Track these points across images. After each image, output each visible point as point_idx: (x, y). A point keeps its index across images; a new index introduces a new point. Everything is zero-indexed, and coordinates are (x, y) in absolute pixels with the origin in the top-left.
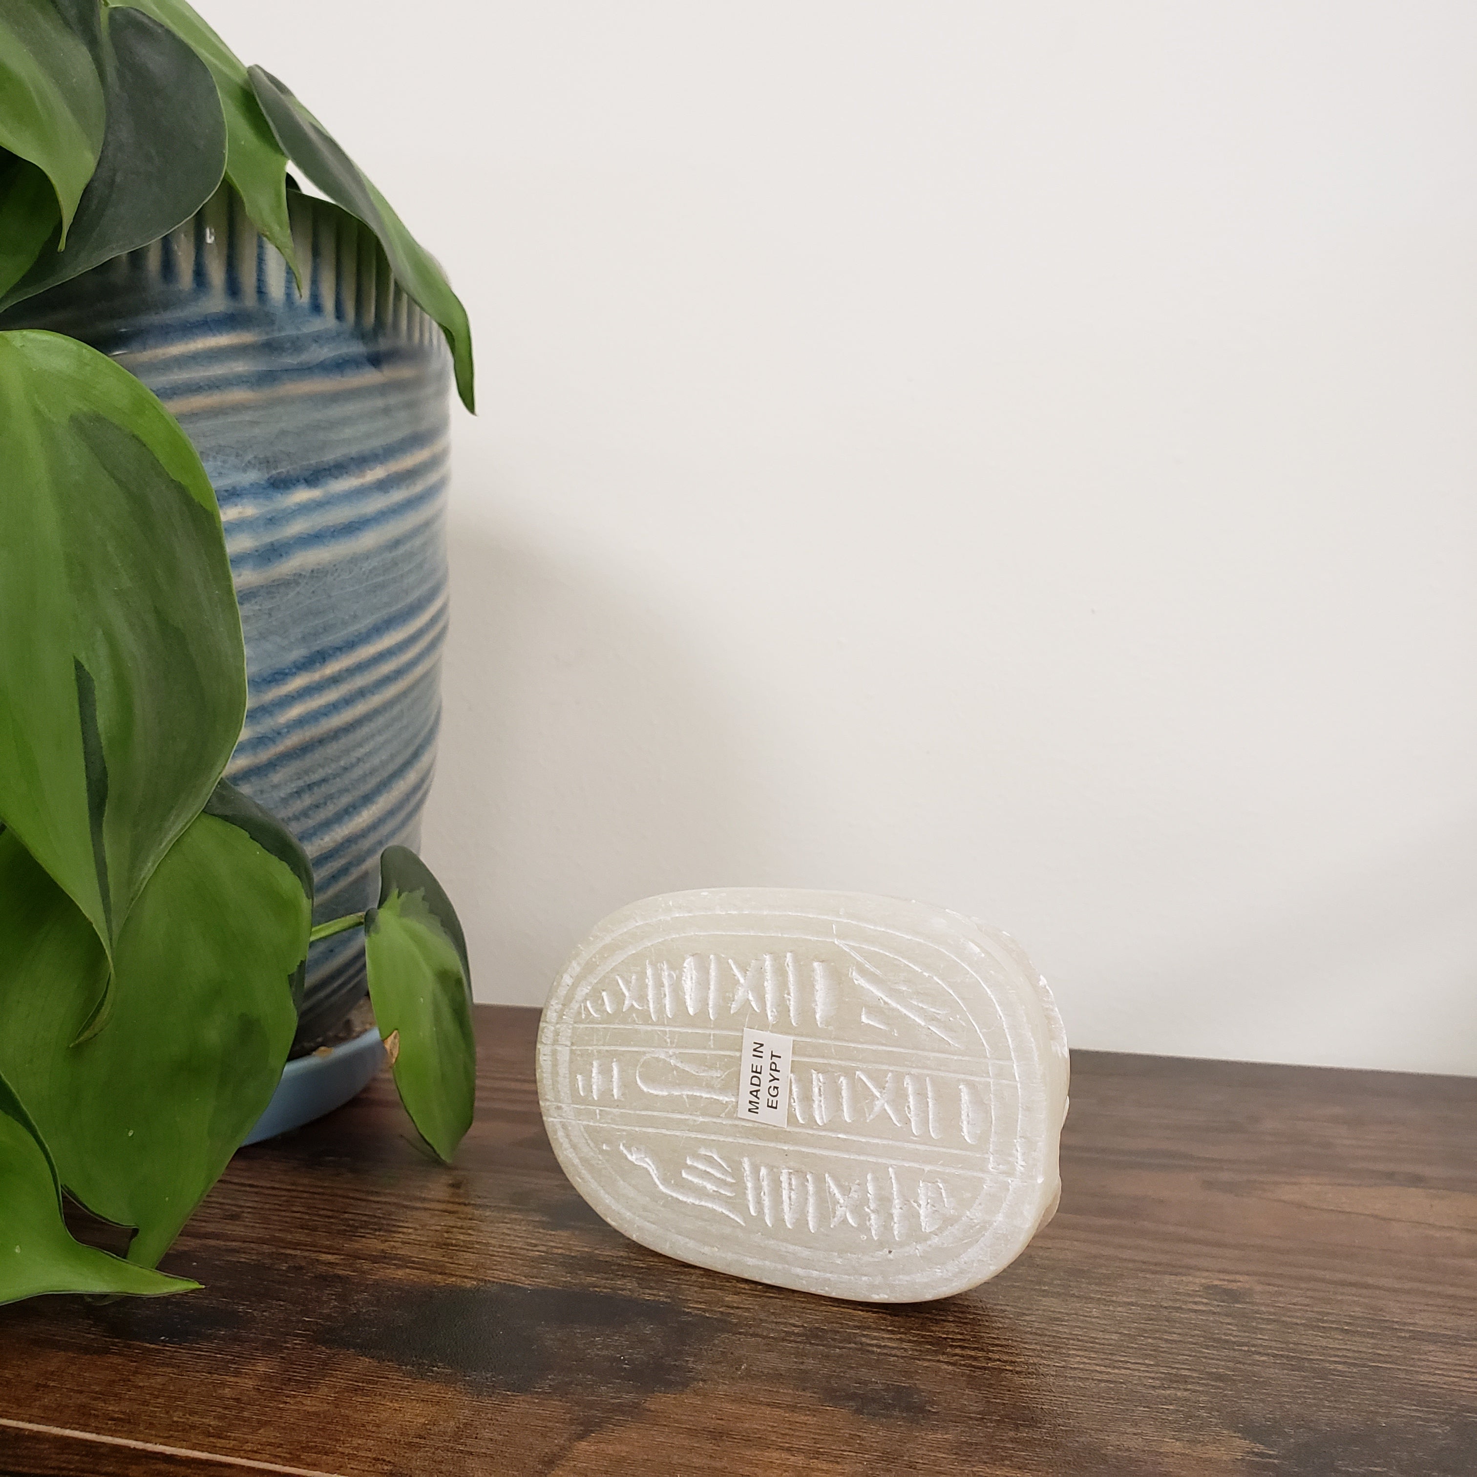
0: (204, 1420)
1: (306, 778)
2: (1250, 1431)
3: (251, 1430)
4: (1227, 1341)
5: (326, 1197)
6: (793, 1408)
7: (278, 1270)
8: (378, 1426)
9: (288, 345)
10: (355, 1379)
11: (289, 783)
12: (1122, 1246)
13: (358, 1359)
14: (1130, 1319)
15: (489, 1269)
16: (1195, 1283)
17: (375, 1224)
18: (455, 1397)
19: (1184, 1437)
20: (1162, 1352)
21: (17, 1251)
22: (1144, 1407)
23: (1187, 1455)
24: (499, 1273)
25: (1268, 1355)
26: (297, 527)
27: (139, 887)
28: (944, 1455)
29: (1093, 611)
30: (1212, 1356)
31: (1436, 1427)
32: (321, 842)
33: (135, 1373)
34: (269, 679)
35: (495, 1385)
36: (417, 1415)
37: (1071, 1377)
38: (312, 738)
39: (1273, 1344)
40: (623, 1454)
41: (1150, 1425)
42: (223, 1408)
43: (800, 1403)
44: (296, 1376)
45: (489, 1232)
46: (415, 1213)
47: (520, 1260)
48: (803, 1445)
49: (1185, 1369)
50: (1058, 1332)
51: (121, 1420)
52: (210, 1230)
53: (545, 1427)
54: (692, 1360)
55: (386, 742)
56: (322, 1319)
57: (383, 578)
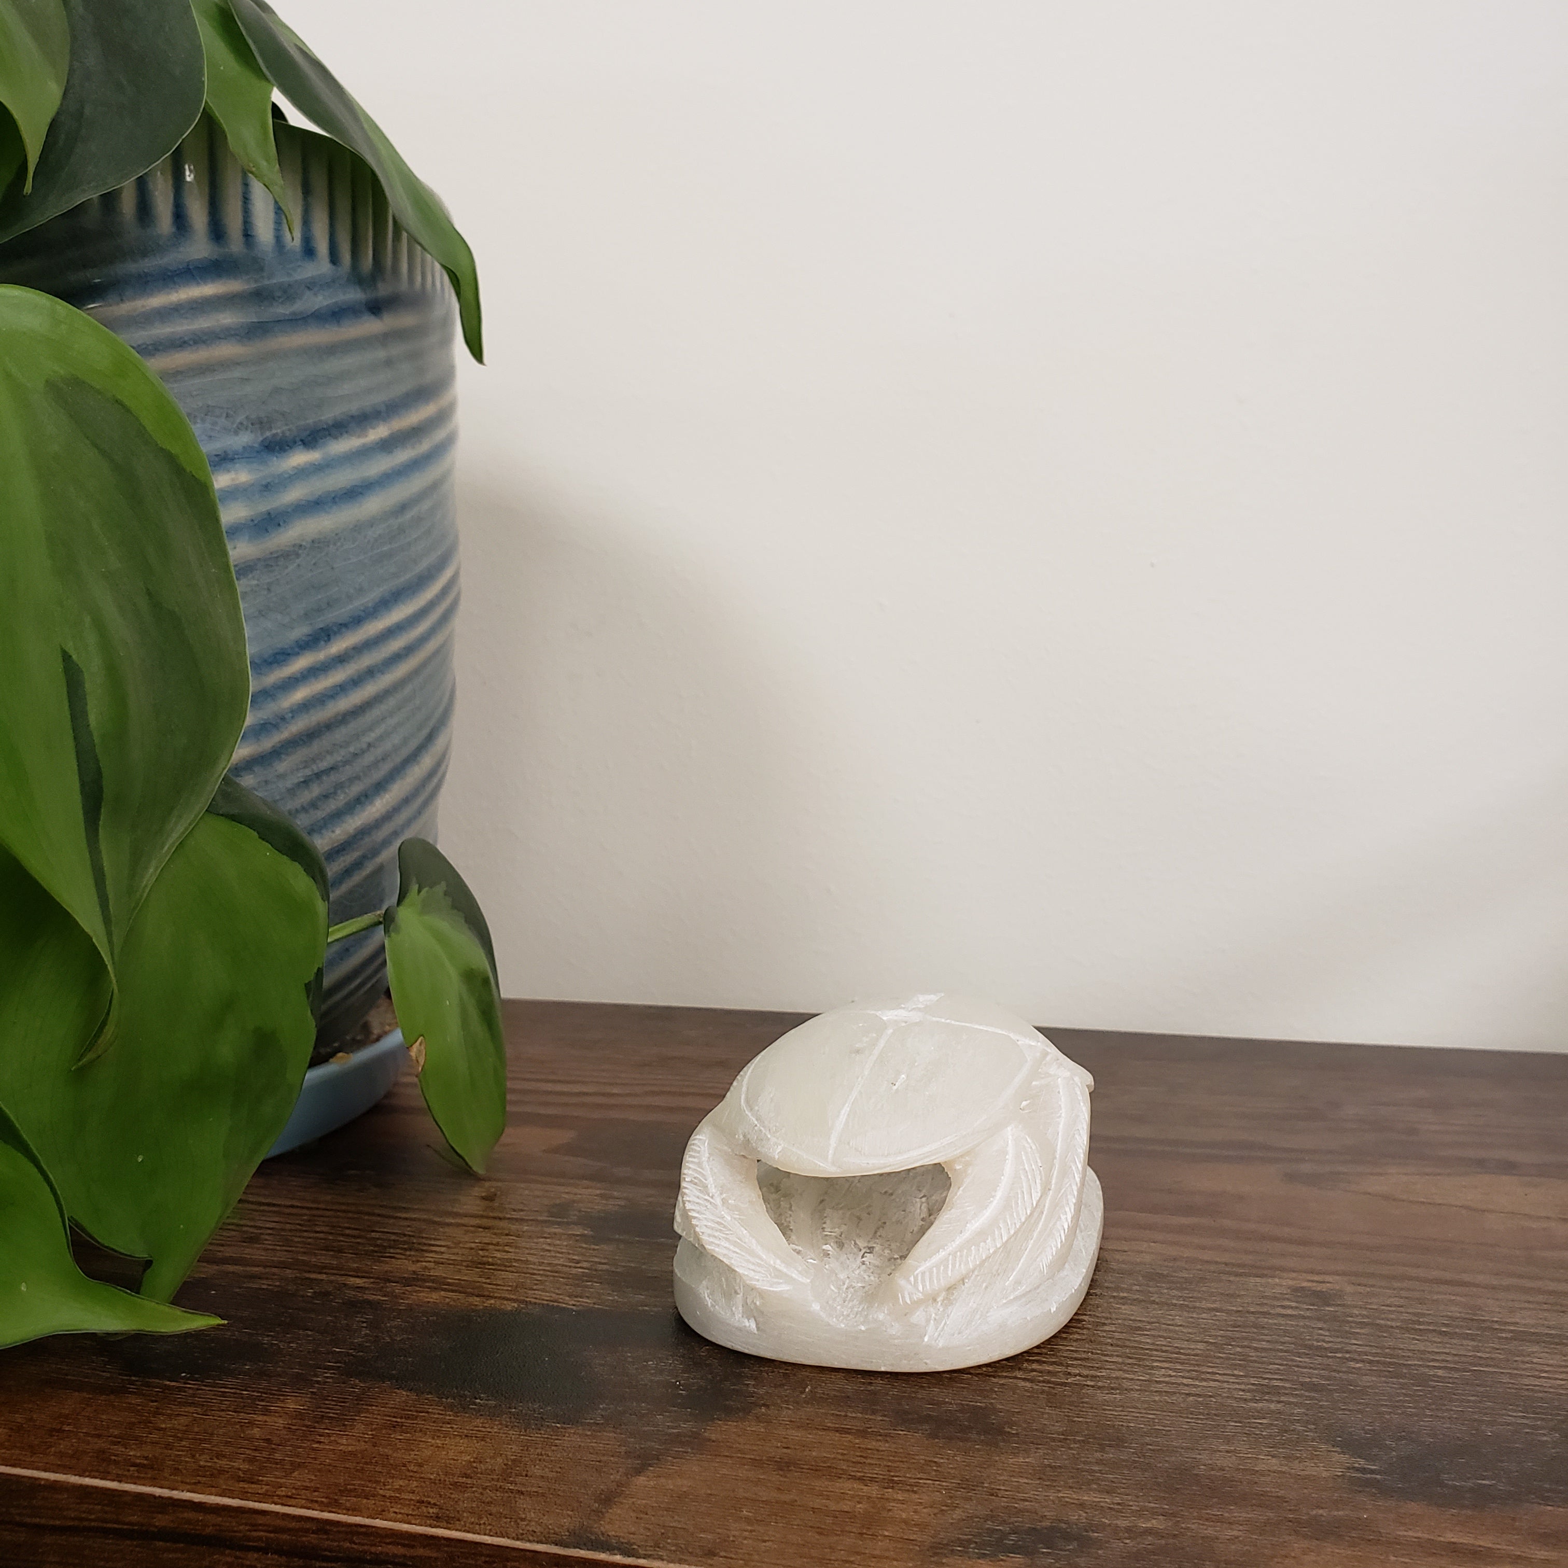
0: (232, 1464)
1: (314, 766)
2: (1350, 1445)
3: (284, 1474)
4: (1319, 1348)
5: (350, 1215)
6: (863, 1433)
7: (303, 1296)
8: (421, 1465)
9: (279, 293)
10: (392, 1415)
11: (295, 773)
12: (1204, 1248)
13: (395, 1392)
14: (1215, 1327)
15: (530, 1289)
16: (1281, 1286)
17: (405, 1242)
18: (502, 1431)
19: (1280, 1453)
20: (1251, 1361)
21: (23, 1288)
22: (1236, 1422)
23: (1284, 1473)
24: (540, 1293)
25: (1363, 1361)
26: (294, 494)
27: (141, 896)
28: (1026, 1481)
29: (1152, 565)
30: (1305, 1364)
31: (1545, 1435)
32: (333, 835)
33: (156, 1413)
34: (270, 660)
35: (545, 1417)
36: (462, 1452)
37: (1156, 1392)
38: (319, 723)
39: (1368, 1349)
40: (685, 1489)
41: (1244, 1441)
42: (252, 1450)
43: (871, 1428)
44: (329, 1413)
45: (527, 1248)
46: (447, 1229)
47: (563, 1278)
48: (877, 1474)
49: (1277, 1379)
50: (1141, 1342)
51: (144, 1466)
52: (228, 1255)
53: (599, 1462)
54: (753, 1383)
55: (400, 724)
56: (354, 1349)
57: (389, 547)
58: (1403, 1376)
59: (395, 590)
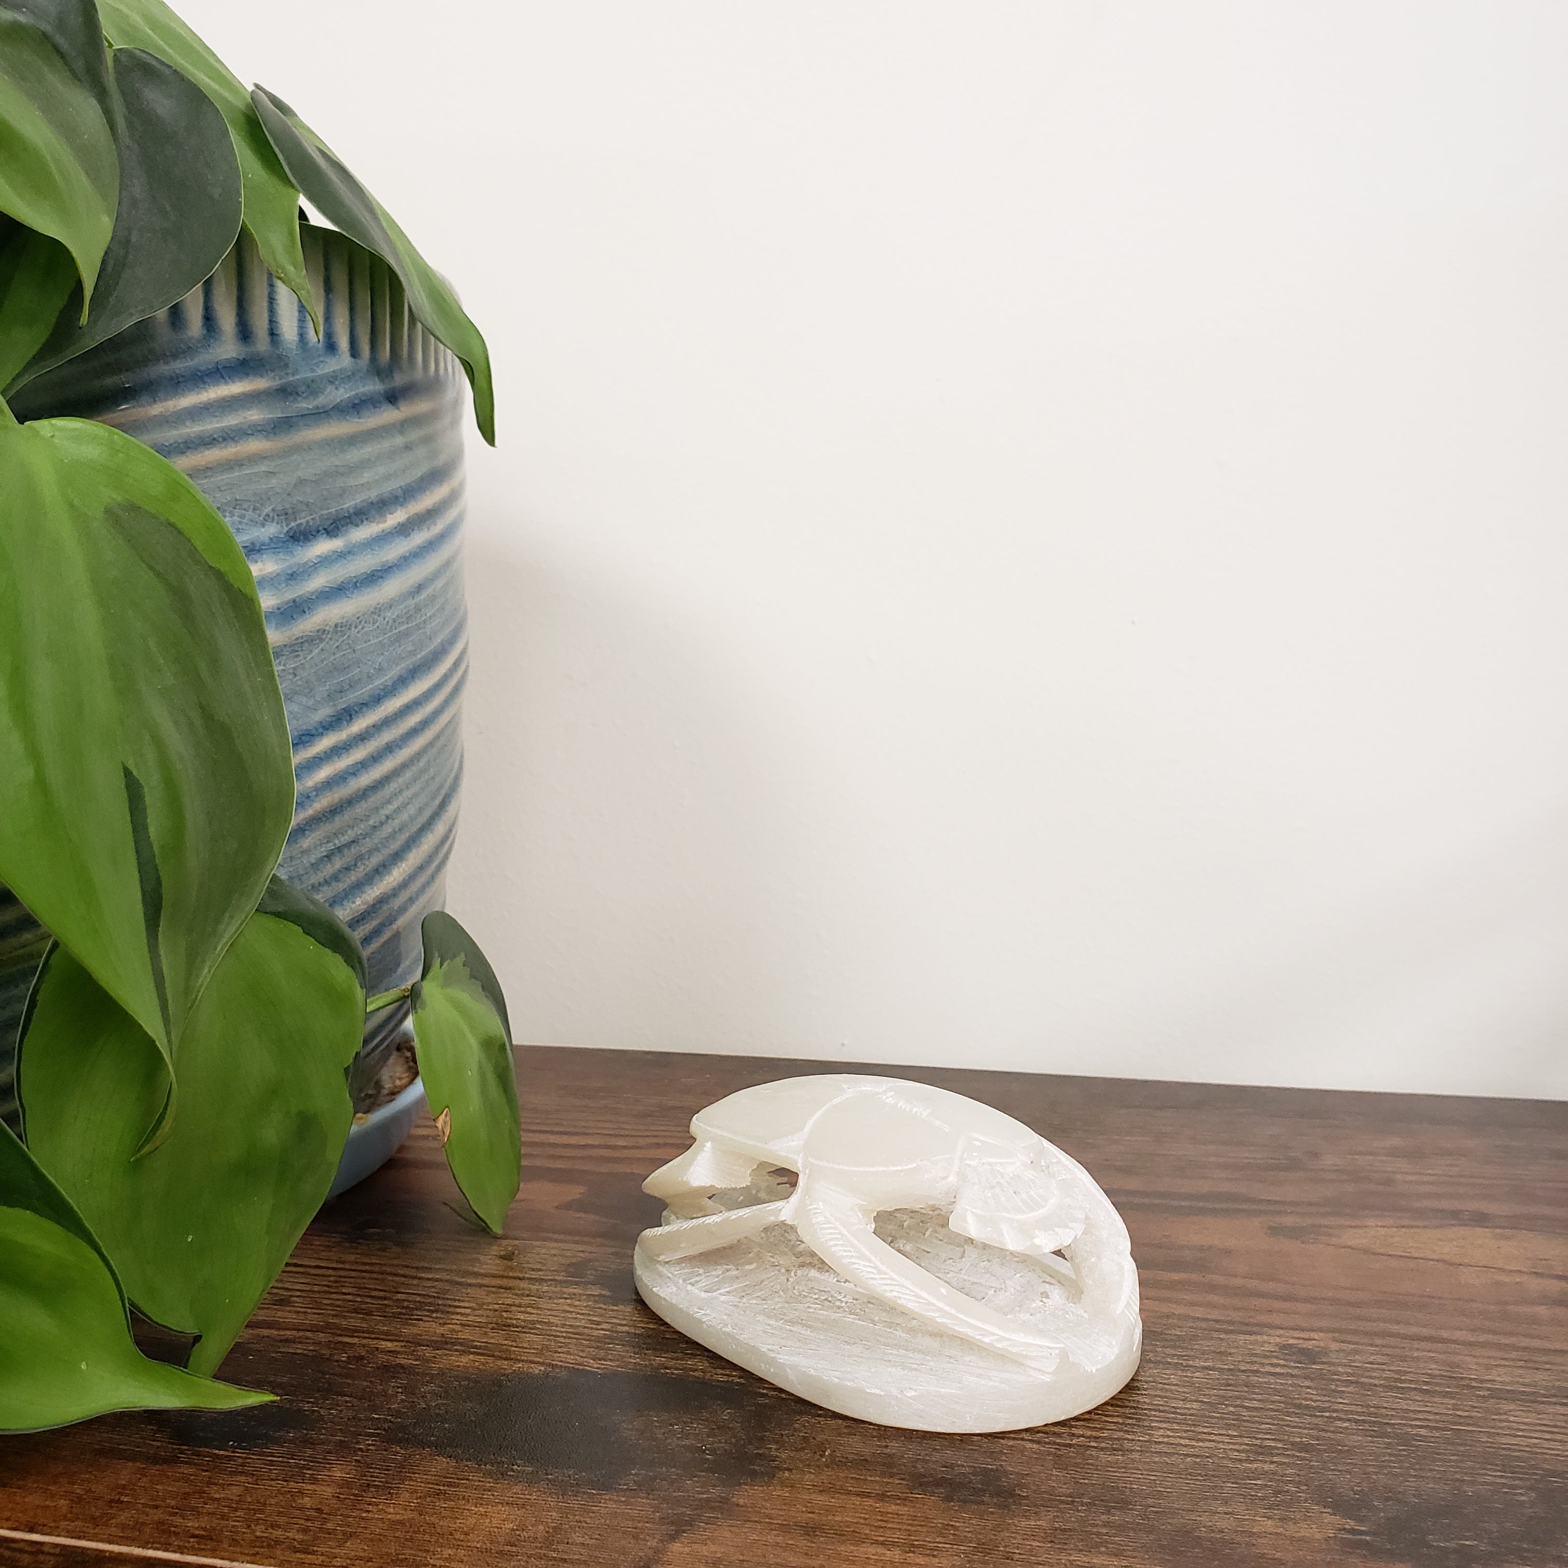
0: (288, 1534)
1: (336, 841)
2: (1339, 1506)
3: (337, 1544)
4: (1307, 1407)
5: (376, 1276)
6: (882, 1497)
7: (337, 1361)
8: (467, 1534)
9: (303, 389)
10: (435, 1482)
11: (318, 848)
12: (1192, 1304)
13: (435, 1459)
14: (1209, 1386)
15: (556, 1352)
16: (1270, 1343)
17: (430, 1304)
18: (540, 1498)
19: (1275, 1514)
20: (1244, 1421)
21: (83, 1366)
22: (1233, 1483)
23: (1279, 1534)
24: (565, 1356)
25: (1349, 1420)
26: (318, 582)
28: (1038, 1544)
30: (1295, 1424)
31: (1522, 1494)
32: (353, 906)
33: (209, 1483)
34: (295, 742)
35: (580, 1483)
36: (504, 1520)
37: (1156, 1453)
38: (341, 799)
39: (1353, 1408)
40: (719, 1555)
41: (1241, 1502)
42: (305, 1519)
43: (890, 1491)
44: (375, 1481)
45: (548, 1310)
46: (469, 1290)
47: (586, 1340)
48: (898, 1538)
49: (1269, 1439)
51: (202, 1537)
52: (261, 1318)
53: (636, 1528)
54: (774, 1447)
55: (416, 795)
56: (392, 1416)
57: (406, 626)
58: (1385, 1435)
59: (411, 667)
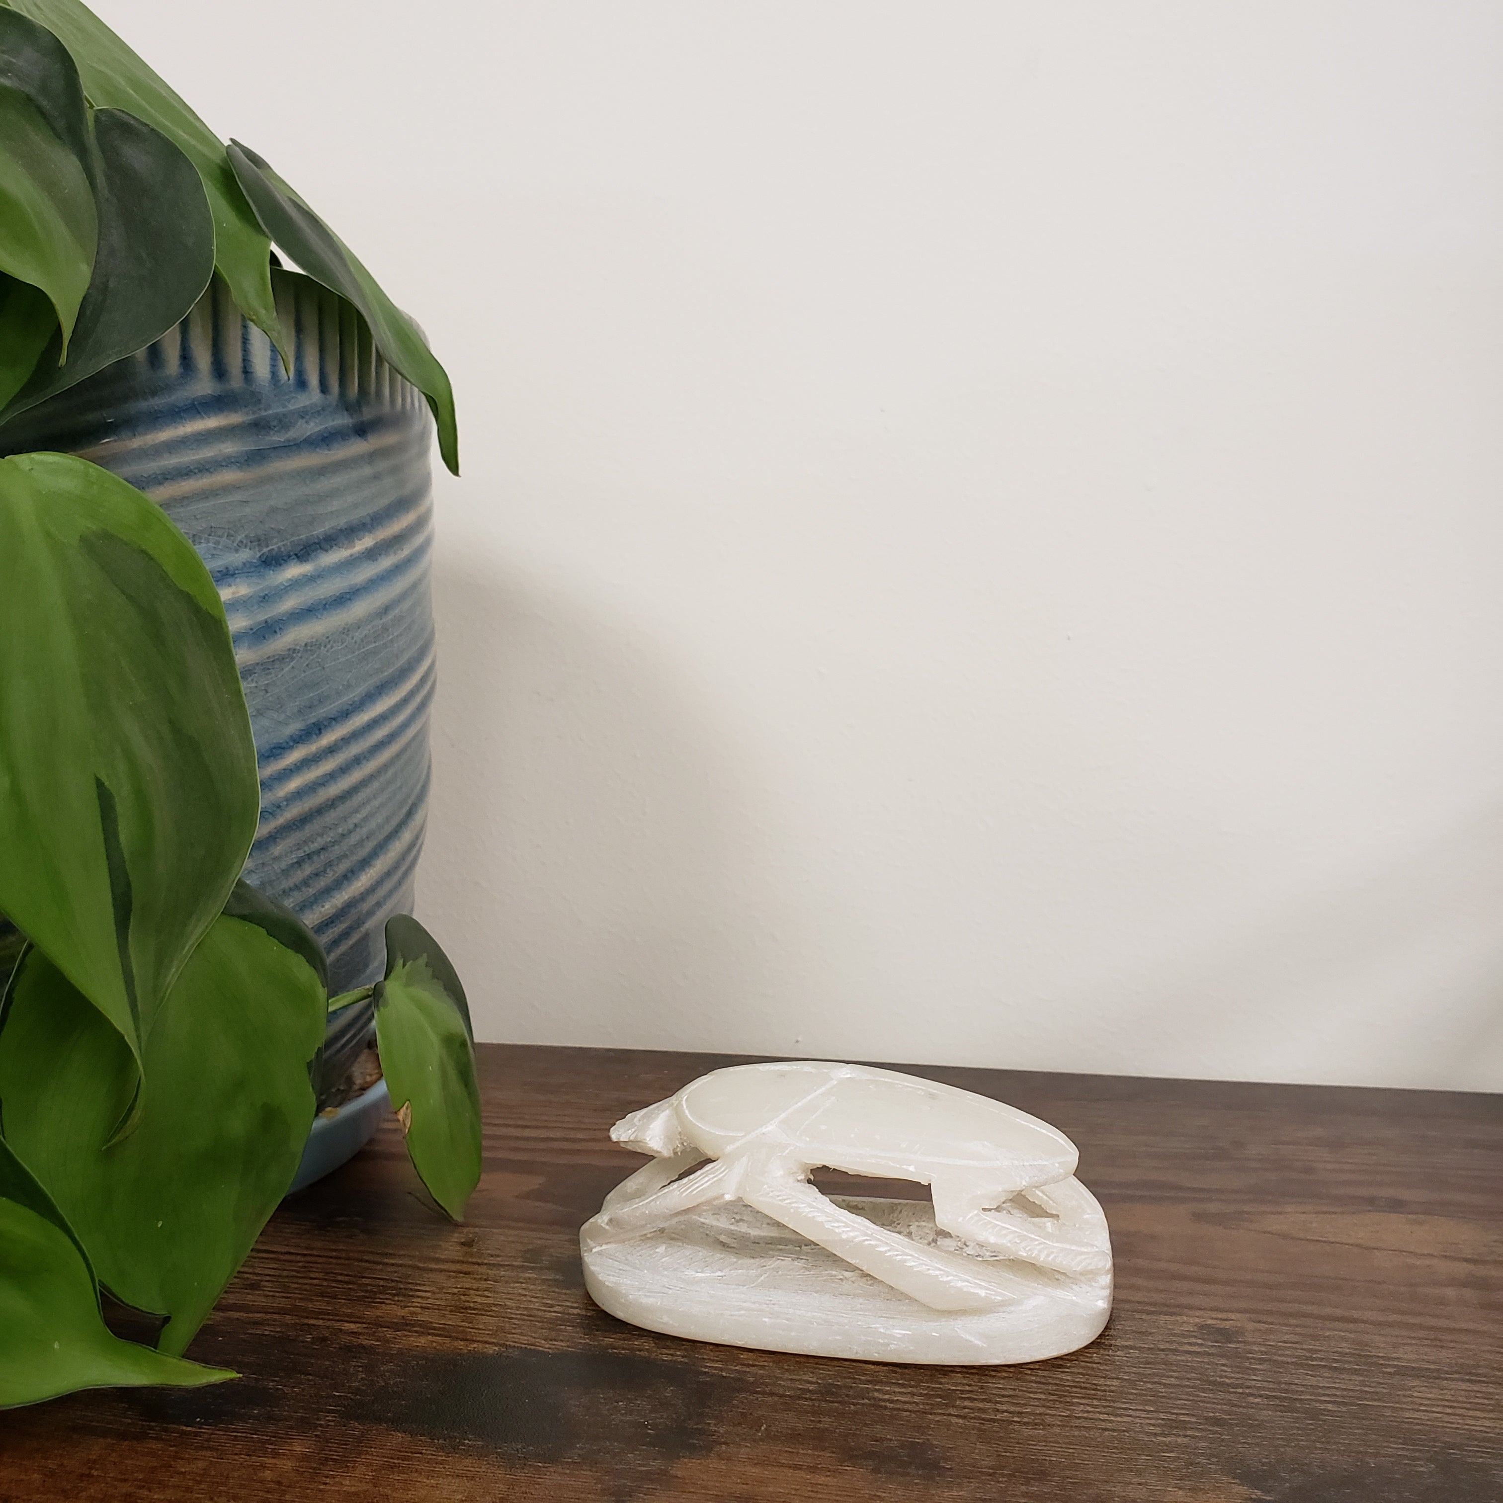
1: (306, 848)
2: (1248, 1477)
4: (1222, 1384)
5: (343, 1262)
6: (813, 1469)
7: (303, 1342)
9: (275, 423)
10: (390, 1456)
11: (289, 855)
12: (1119, 1287)
13: (391, 1434)
14: (1129, 1364)
15: (509, 1333)
16: (1188, 1323)
17: (392, 1288)
18: (489, 1471)
19: (1186, 1485)
20: (1161, 1397)
21: (56, 1346)
22: (1147, 1456)
24: (519, 1337)
25: (1261, 1396)
26: (289, 604)
27: (165, 994)
29: (1069, 639)
30: (1209, 1400)
31: (1422, 1466)
32: (323, 909)
33: (176, 1458)
34: (266, 755)
35: (527, 1457)
36: (454, 1492)
37: (1076, 1427)
38: (311, 809)
39: (1265, 1384)
41: (1154, 1474)
43: (820, 1464)
44: (333, 1455)
45: (505, 1293)
46: (430, 1275)
47: (538, 1322)
49: (1184, 1414)
50: (1061, 1380)
52: (231, 1302)
53: (578, 1499)
54: (713, 1422)
55: (382, 805)
56: (352, 1393)
57: (374, 645)
58: (1294, 1410)
59: (379, 684)
